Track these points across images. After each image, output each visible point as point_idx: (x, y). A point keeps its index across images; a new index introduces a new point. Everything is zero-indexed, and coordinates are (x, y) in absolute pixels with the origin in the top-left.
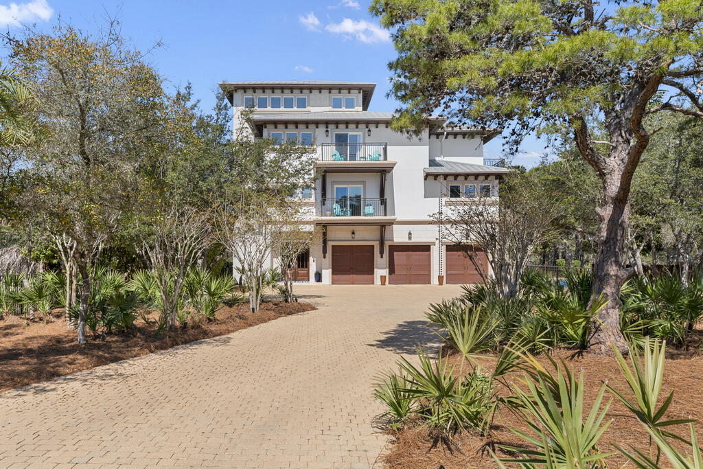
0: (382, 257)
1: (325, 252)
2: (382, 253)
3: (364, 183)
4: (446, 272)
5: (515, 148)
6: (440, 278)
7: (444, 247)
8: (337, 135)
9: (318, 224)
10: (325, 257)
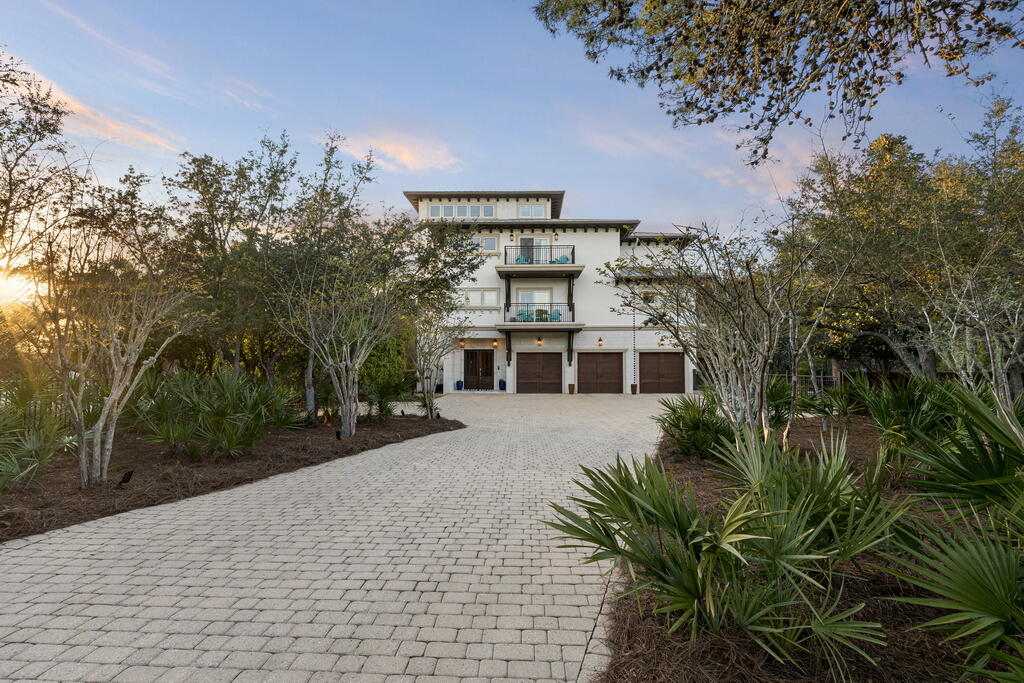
0: (570, 365)
1: (509, 359)
2: (570, 360)
3: (551, 289)
4: (640, 380)
5: (761, 152)
6: (634, 387)
7: (638, 355)
8: (522, 239)
9: (500, 331)
10: (509, 365)
